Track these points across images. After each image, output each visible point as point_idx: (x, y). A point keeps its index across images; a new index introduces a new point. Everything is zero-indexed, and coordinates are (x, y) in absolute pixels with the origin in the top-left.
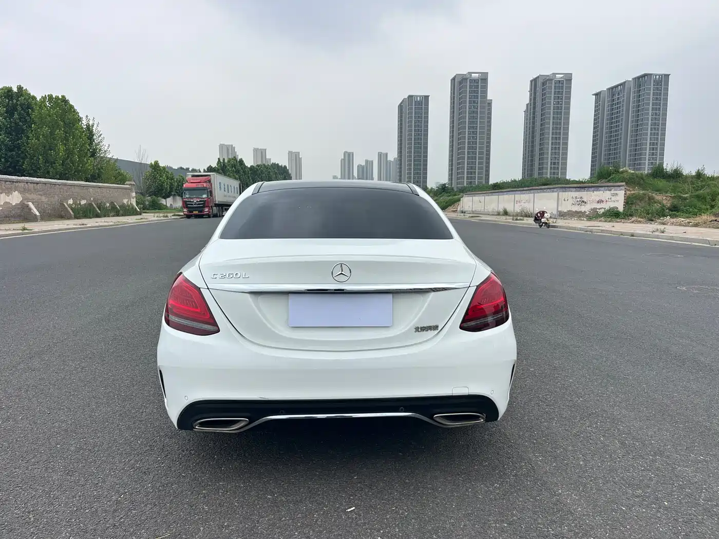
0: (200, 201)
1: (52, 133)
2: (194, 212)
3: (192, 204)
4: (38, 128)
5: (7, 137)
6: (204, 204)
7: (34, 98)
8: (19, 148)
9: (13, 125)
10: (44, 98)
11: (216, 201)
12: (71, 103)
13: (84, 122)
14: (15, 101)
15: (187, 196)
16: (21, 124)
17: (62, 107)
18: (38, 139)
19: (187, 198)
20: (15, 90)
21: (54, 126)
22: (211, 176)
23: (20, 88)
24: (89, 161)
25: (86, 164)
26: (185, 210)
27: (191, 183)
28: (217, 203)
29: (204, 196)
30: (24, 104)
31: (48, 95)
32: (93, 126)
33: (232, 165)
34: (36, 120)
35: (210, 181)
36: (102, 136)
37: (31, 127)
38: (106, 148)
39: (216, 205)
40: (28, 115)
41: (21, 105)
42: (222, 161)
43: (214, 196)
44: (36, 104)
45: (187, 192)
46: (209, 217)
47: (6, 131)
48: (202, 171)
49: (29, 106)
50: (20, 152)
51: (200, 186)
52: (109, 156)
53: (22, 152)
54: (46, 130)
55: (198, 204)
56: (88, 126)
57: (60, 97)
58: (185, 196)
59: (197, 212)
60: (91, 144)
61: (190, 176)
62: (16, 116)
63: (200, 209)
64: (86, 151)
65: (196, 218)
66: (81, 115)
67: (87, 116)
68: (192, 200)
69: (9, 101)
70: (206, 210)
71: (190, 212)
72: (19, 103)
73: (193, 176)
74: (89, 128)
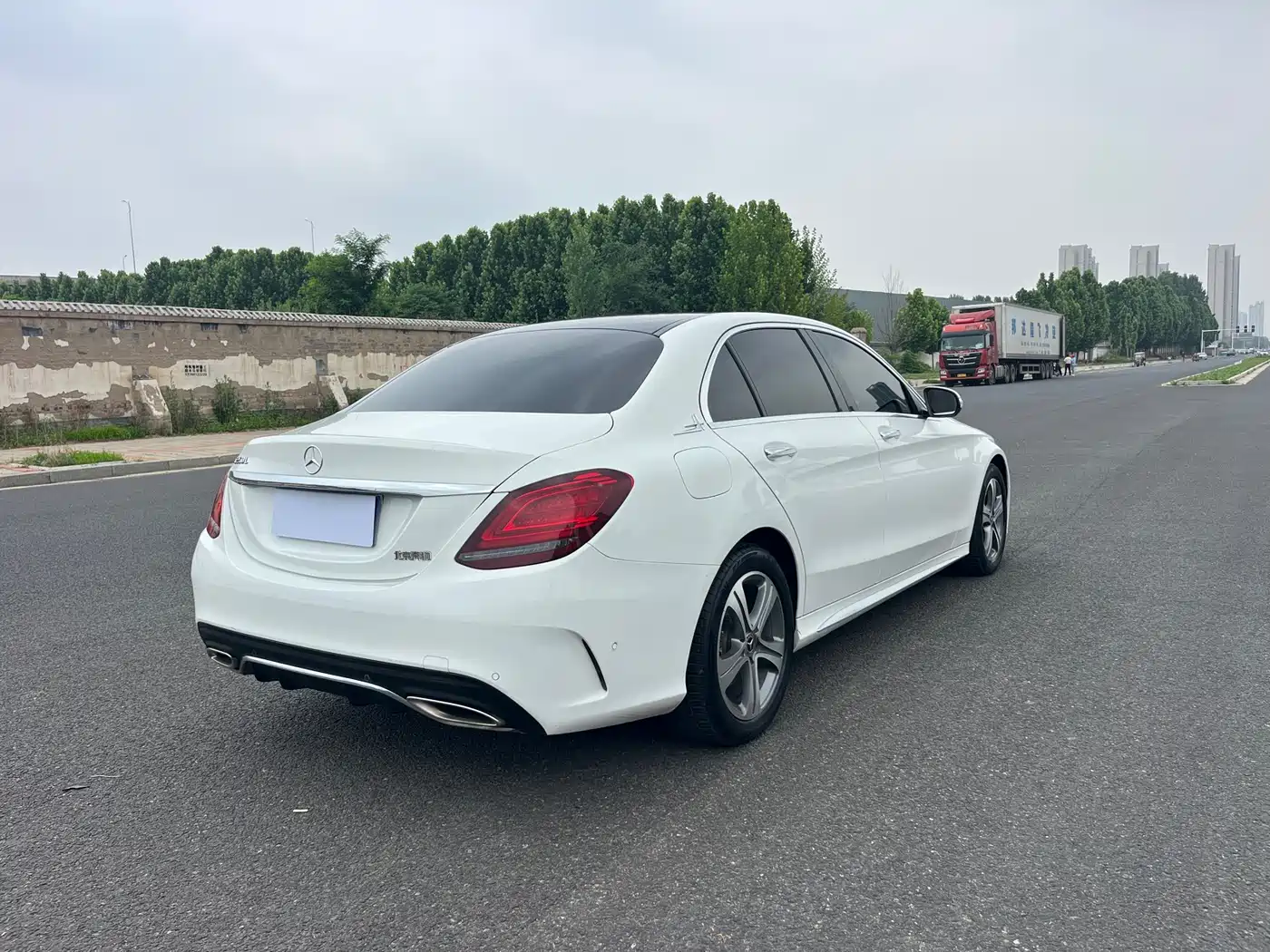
0: (971, 356)
1: (751, 261)
2: (959, 375)
3: (956, 362)
4: (733, 255)
5: (692, 273)
6: (978, 360)
7: (731, 209)
8: (707, 288)
9: (701, 254)
10: (743, 208)
11: (1002, 354)
12: (783, 210)
13: (801, 237)
14: (704, 217)
15: (949, 347)
16: (710, 251)
17: (770, 219)
18: (731, 271)
19: (948, 350)
20: (705, 200)
21: (754, 249)
22: (996, 308)
23: (711, 197)
24: (802, 299)
25: (797, 303)
26: (943, 372)
27: (957, 323)
28: (1005, 357)
29: (979, 346)
30: (716, 221)
31: (750, 203)
32: (813, 241)
33: (1069, 284)
34: (731, 243)
35: (992, 319)
36: (826, 257)
37: (723, 254)
38: (831, 275)
39: (1002, 362)
40: (721, 235)
41: (713, 222)
42: (1047, 278)
43: (999, 344)
44: (732, 218)
45: (948, 341)
46: (987, 383)
47: (691, 264)
48: (993, 299)
49: (723, 224)
50: (708, 294)
51: (972, 328)
52: (837, 287)
53: (711, 294)
54: (744, 257)
55: (967, 361)
56: (805, 243)
57: (767, 203)
58: (944, 348)
59: (965, 375)
60: (806, 272)
61: (957, 312)
62: (705, 240)
63: (970, 369)
64: (798, 283)
65: (965, 385)
66: (794, 228)
67: (805, 228)
68: (956, 355)
69: (697, 218)
70: (982, 370)
71: (953, 376)
72: (708, 219)
73: (963, 311)
74: (806, 248)
